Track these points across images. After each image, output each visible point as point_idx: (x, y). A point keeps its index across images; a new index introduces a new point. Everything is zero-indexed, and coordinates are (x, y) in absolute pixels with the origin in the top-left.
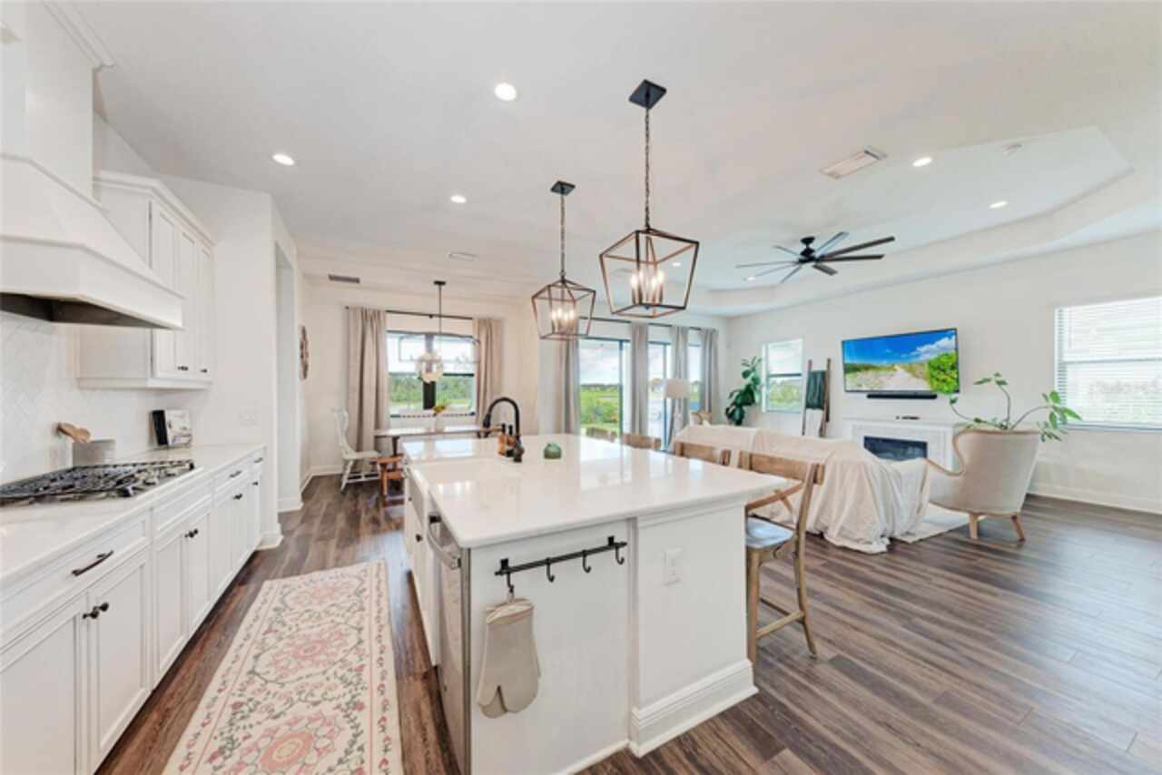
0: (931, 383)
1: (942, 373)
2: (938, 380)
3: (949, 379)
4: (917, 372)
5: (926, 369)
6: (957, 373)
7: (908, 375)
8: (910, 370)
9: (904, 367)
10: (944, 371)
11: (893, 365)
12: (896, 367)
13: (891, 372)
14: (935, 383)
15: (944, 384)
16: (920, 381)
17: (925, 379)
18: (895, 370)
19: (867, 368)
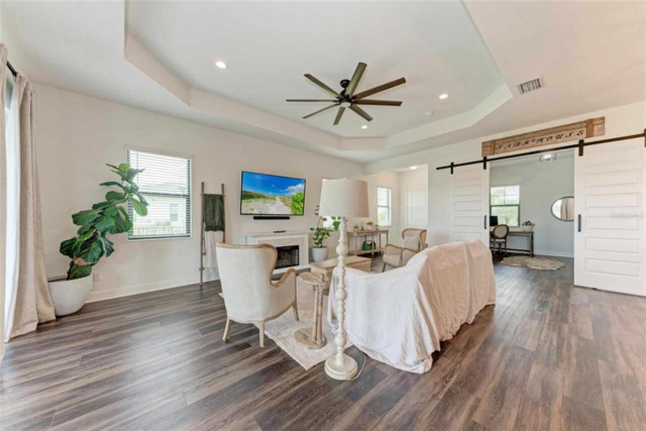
0: (292, 209)
1: (297, 204)
2: (295, 208)
3: (300, 208)
4: (287, 203)
5: (290, 201)
6: (304, 205)
7: (282, 204)
8: (283, 201)
9: (280, 198)
10: (298, 202)
11: (275, 197)
12: (277, 198)
13: (274, 201)
14: (295, 210)
15: (298, 211)
16: (287, 207)
17: (290, 207)
18: (276, 200)
19: (259, 197)
